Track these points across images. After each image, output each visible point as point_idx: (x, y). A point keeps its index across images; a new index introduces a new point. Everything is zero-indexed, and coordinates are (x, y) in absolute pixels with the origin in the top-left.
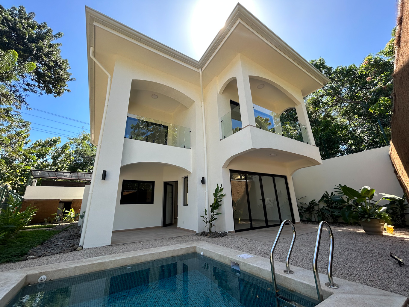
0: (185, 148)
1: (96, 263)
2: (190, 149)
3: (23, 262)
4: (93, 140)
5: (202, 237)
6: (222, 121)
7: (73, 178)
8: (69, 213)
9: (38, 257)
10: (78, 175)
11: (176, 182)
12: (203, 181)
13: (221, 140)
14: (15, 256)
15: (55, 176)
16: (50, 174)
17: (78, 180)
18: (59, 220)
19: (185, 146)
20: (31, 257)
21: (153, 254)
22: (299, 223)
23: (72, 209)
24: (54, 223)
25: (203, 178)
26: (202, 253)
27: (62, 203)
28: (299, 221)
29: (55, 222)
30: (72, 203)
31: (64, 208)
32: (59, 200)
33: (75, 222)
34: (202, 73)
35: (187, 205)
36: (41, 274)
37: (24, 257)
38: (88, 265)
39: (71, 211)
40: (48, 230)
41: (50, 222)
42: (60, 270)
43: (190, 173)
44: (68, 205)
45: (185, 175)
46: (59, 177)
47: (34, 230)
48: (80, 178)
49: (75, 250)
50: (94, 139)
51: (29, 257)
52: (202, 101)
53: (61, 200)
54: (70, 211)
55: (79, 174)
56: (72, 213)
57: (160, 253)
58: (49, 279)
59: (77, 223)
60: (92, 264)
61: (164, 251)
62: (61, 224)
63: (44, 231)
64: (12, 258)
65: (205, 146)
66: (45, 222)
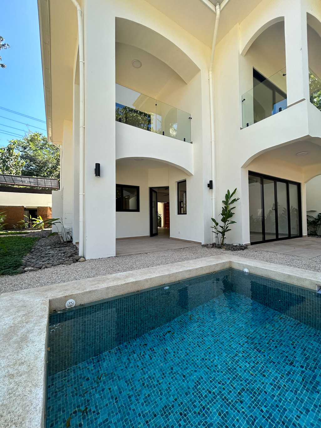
0: (185, 141)
1: (131, 282)
2: (192, 143)
3: (22, 274)
4: (51, 137)
5: (215, 250)
6: (244, 100)
7: (32, 185)
8: (36, 220)
9: (38, 269)
10: (37, 181)
11: (167, 188)
12: (210, 185)
13: (241, 129)
14: (9, 267)
15: (12, 181)
16: (6, 179)
17: (37, 187)
18: (28, 227)
19: (185, 139)
20: (30, 268)
21: (190, 270)
22: (305, 236)
23: (40, 217)
24: (24, 230)
25: (211, 182)
26: (246, 270)
27: (27, 210)
28: (307, 235)
29: (24, 228)
30: (38, 211)
31: (30, 215)
32: (23, 207)
33: (45, 229)
34: (221, 12)
35: (186, 214)
36: (67, 298)
37: (20, 269)
38: (122, 285)
39: (39, 219)
40: (24, 236)
41: (19, 229)
42: (90, 292)
43: (190, 175)
44: (33, 212)
45: (181, 179)
46: (16, 183)
47: (8, 236)
48: (40, 185)
49: (77, 261)
50: (52, 135)
51: (27, 268)
52: (210, 69)
53: (25, 207)
54: (37, 218)
55: (39, 179)
56: (40, 220)
57: (197, 269)
58: (79, 303)
59: (51, 230)
60: (126, 283)
61: (201, 267)
62: (32, 231)
63: (20, 238)
64: (8, 270)
65: (213, 139)
66: (14, 228)
